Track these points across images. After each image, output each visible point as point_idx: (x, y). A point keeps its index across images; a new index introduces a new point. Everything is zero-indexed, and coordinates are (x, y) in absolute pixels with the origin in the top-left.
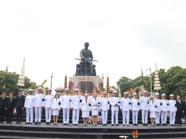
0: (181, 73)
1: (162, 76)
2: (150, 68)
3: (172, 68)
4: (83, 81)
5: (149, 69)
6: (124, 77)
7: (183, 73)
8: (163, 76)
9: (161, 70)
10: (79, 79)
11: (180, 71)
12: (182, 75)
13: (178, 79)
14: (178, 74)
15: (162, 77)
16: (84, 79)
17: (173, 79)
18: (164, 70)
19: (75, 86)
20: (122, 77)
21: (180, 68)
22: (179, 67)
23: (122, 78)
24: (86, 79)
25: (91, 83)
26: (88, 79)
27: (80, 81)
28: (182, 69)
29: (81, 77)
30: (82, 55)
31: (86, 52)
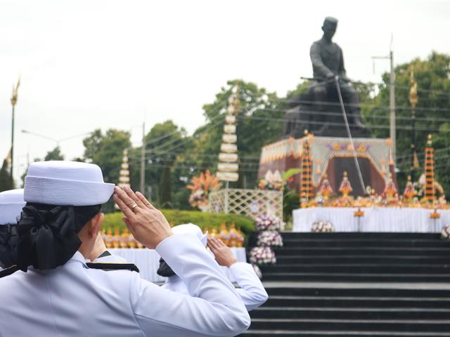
2: (391, 53)
4: (342, 154)
10: (328, 149)
15: (439, 92)
16: (344, 147)
19: (319, 171)
24: (351, 146)
25: (366, 163)
26: (357, 147)
27: (331, 156)
29: (335, 142)
30: (320, 64)
31: (329, 53)
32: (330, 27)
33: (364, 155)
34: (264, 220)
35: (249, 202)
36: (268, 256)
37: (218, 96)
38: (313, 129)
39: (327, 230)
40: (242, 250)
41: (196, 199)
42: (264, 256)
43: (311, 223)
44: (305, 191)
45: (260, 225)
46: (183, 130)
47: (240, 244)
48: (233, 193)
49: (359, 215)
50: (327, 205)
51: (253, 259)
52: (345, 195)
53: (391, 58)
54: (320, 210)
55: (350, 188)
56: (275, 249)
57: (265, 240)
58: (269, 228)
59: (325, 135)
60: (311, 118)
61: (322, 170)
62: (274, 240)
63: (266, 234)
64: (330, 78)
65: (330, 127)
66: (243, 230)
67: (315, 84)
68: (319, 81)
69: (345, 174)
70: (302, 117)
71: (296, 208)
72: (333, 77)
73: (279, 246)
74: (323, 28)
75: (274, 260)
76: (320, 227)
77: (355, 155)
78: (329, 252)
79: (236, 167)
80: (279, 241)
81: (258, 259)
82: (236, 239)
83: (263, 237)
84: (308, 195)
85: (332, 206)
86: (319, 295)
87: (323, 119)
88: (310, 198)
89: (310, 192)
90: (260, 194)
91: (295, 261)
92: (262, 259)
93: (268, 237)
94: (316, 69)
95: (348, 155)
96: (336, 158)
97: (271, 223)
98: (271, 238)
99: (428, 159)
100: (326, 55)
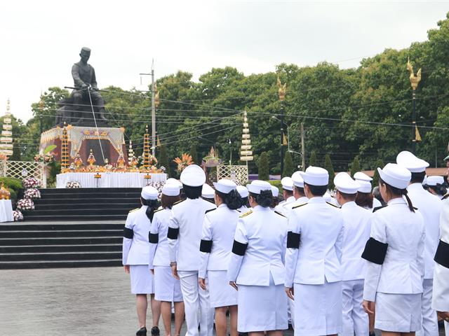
0: (239, 90)
1: (185, 95)
2: (153, 71)
3: (213, 70)
4: (91, 137)
5: (150, 72)
6: (58, 90)
7: (245, 90)
8: (188, 94)
9: (179, 74)
10: (81, 134)
11: (237, 82)
12: (242, 95)
13: (232, 107)
14: (231, 93)
15: (184, 97)
16: (92, 133)
17: (215, 104)
18: (189, 76)
20: (50, 89)
21: (237, 74)
22: (236, 69)
23: (49, 93)
24: (97, 133)
25: (107, 144)
26: (100, 133)
27: (84, 139)
28: (241, 77)
29: (86, 129)
30: (79, 79)
31: (84, 71)
32: (85, 54)
33: (105, 138)
34: (30, 181)
35: (21, 169)
36: (29, 204)
37: (43, 98)
38: (73, 122)
39: (76, 187)
40: (9, 202)
42: (26, 205)
43: (66, 183)
44: (64, 162)
45: (27, 184)
46: (20, 121)
47: (7, 197)
48: (9, 164)
49: (98, 177)
50: (77, 171)
51: (19, 207)
52: (91, 164)
53: (153, 75)
54: (72, 173)
55: (94, 160)
56: (35, 200)
57: (29, 194)
58: (33, 186)
59: (80, 125)
60: (72, 114)
61: (77, 148)
62: (35, 194)
63: (30, 190)
64: (84, 88)
65: (84, 120)
66: (13, 187)
67: (75, 91)
68: (77, 89)
69: (91, 150)
70: (67, 114)
71: (58, 173)
72: (86, 87)
73: (38, 198)
74: (80, 55)
75: (33, 207)
76: (72, 185)
77: (99, 138)
78: (70, 202)
79: (11, 146)
80: (38, 195)
81: (22, 207)
82: (5, 194)
83: (27, 193)
84: (65, 164)
85: (81, 171)
86: (54, 230)
87: (80, 115)
88: (67, 166)
89: (67, 162)
90: (36, 164)
91: (47, 208)
92: (25, 206)
93: (31, 192)
94: (76, 82)
95: (95, 138)
96: (87, 140)
97: (35, 183)
98: (33, 193)
99: (146, 140)
100: (82, 72)
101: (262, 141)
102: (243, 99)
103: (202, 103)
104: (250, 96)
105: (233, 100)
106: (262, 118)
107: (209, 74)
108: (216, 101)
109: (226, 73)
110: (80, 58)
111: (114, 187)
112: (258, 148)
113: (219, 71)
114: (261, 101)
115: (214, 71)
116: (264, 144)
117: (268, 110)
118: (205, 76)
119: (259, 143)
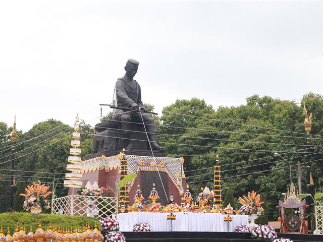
0: (211, 124)
4: (146, 169)
7: (217, 125)
12: (215, 130)
14: (203, 128)
16: (148, 163)
17: (185, 139)
21: (206, 106)
22: (203, 101)
24: (154, 163)
25: (164, 177)
26: (157, 164)
27: (138, 170)
28: (209, 110)
29: (141, 159)
30: (127, 96)
31: (131, 87)
32: (132, 68)
33: (162, 170)
34: (107, 222)
39: (146, 230)
41: (30, 205)
44: (123, 199)
49: (171, 218)
50: (145, 210)
52: (154, 202)
54: (140, 213)
55: (157, 196)
58: (111, 229)
59: (132, 154)
63: (113, 233)
67: (121, 112)
68: (124, 110)
69: (154, 184)
72: (137, 107)
74: (125, 68)
76: (141, 228)
77: (157, 169)
84: (124, 201)
88: (127, 204)
89: (127, 199)
93: (114, 236)
95: (151, 169)
96: (142, 172)
97: (112, 225)
98: (117, 237)
99: (217, 174)
100: (128, 89)
101: (241, 183)
102: (216, 135)
103: (167, 139)
104: (223, 132)
105: (206, 136)
106: (240, 156)
107: (173, 106)
108: (185, 136)
109: (192, 106)
110: (125, 72)
111: (193, 231)
112: (236, 190)
113: (185, 103)
114: (238, 137)
115: (178, 104)
116: (243, 186)
117: (246, 147)
118: (169, 109)
119: (238, 184)
